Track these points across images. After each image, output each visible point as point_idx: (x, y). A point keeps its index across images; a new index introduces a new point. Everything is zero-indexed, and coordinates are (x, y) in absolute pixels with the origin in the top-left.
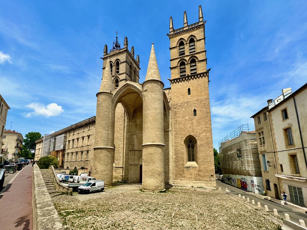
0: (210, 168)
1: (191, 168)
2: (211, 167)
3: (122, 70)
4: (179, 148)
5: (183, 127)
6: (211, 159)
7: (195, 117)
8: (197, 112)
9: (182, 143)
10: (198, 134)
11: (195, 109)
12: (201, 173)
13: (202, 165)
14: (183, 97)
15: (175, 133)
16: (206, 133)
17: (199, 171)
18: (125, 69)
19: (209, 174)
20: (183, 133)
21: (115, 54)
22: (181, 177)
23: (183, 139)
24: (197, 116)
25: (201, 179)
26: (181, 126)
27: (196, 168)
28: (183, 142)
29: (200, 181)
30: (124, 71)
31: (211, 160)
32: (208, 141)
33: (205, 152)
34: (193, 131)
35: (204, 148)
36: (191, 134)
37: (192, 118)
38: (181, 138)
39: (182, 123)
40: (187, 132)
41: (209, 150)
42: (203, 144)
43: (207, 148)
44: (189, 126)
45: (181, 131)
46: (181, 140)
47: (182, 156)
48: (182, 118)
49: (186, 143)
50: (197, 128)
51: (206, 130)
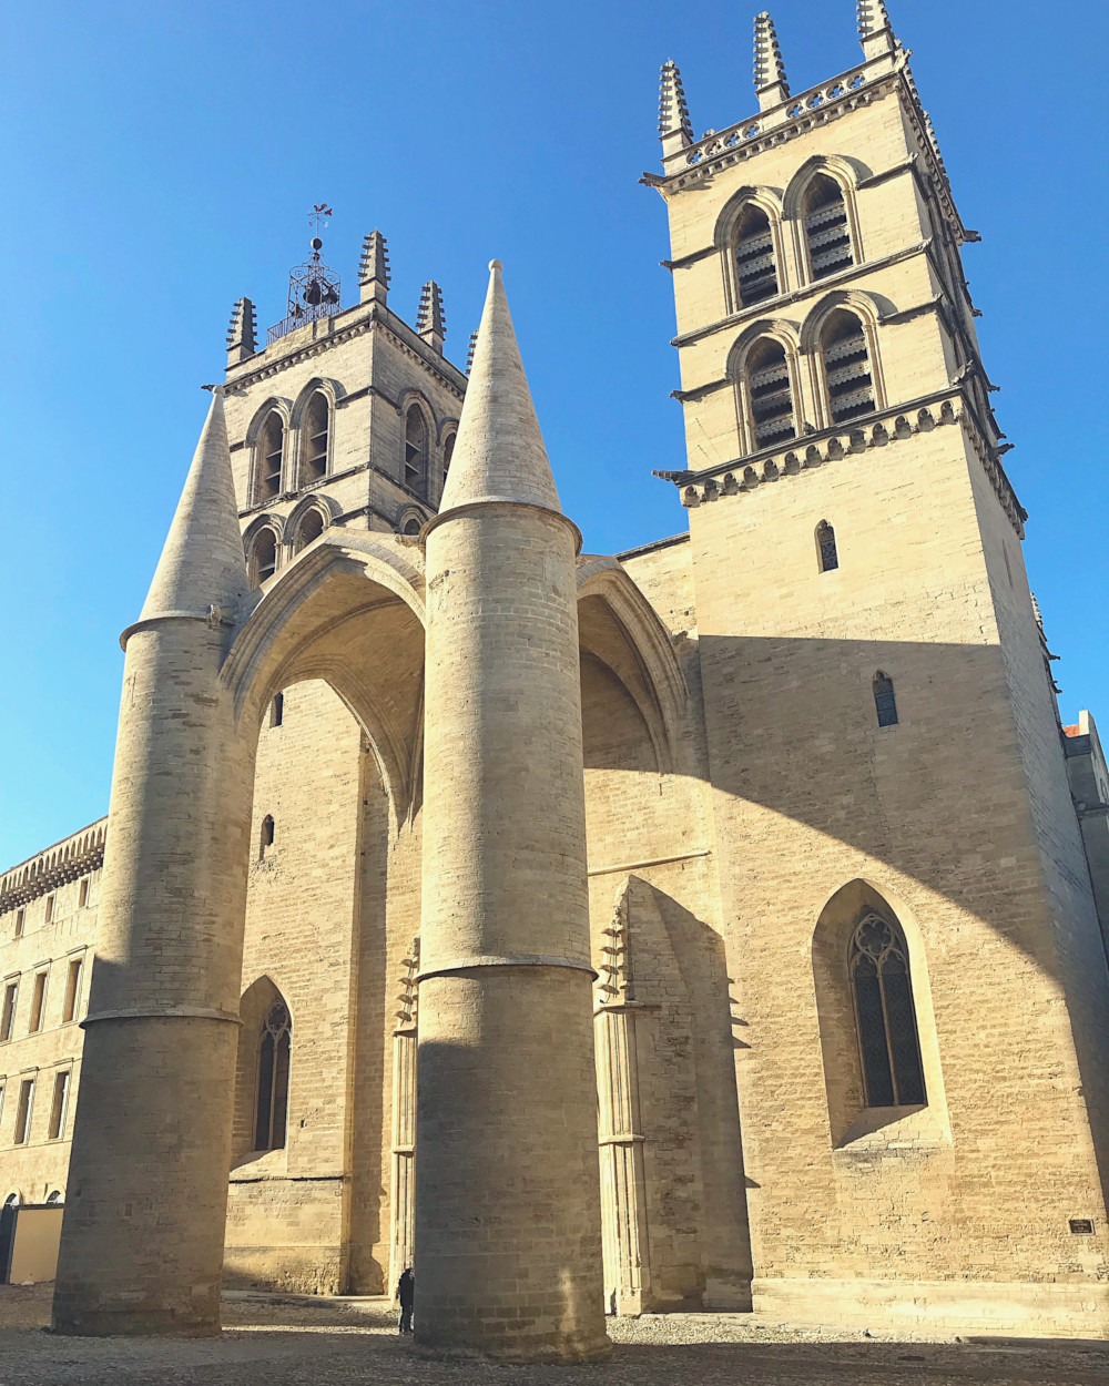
0: (1050, 1160)
1: (894, 1161)
2: (1064, 1149)
3: (347, 446)
4: (775, 991)
6: (1053, 1075)
7: (889, 735)
8: (901, 695)
9: (802, 950)
11: (880, 674)
12: (981, 1206)
13: (984, 1133)
14: (784, 591)
16: (986, 858)
17: (963, 1185)
18: (364, 439)
19: (1048, 1212)
20: (798, 867)
21: (298, 354)
22: (814, 1248)
23: (804, 914)
24: (904, 726)
25: (987, 1260)
27: (935, 1161)
28: (810, 942)
29: (975, 1285)
30: (360, 453)
31: (1059, 1083)
32: (1012, 916)
33: (999, 1015)
34: (882, 848)
35: (982, 980)
36: (864, 869)
37: (864, 742)
38: (791, 913)
39: (789, 790)
40: (832, 857)
41: (1026, 997)
42: (974, 951)
43: (1013, 976)
44: (843, 808)
45: (784, 852)
46: (791, 928)
47: (810, 1057)
48: (788, 747)
49: (831, 945)
50: (907, 820)
51: (984, 832)
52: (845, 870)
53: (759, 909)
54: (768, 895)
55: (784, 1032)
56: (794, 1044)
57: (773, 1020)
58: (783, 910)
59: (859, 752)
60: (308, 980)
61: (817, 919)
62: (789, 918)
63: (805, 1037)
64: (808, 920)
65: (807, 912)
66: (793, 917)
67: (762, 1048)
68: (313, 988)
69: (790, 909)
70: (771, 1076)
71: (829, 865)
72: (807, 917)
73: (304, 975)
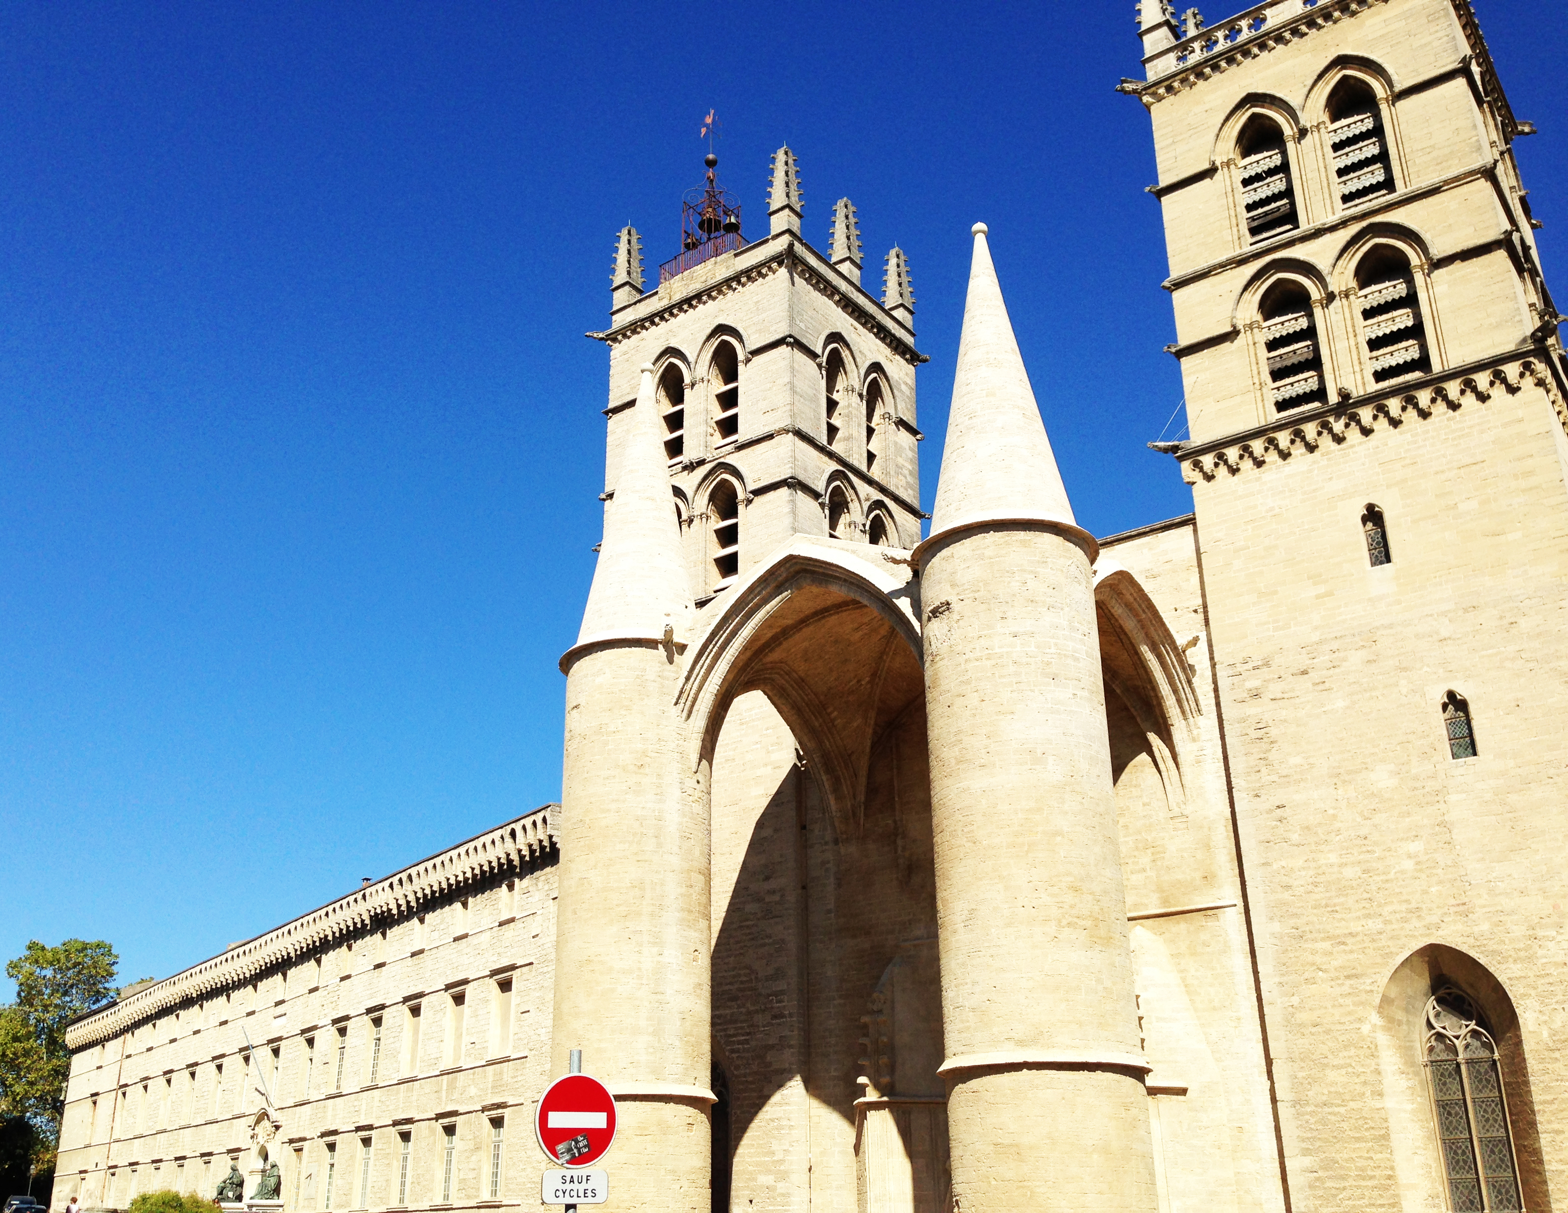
4: (1332, 1075)
5: (1350, 872)
7: (1465, 769)
8: (1480, 721)
9: (1366, 1029)
10: (1519, 931)
11: (1452, 694)
14: (1322, 589)
15: (1276, 927)
20: (1355, 927)
23: (1365, 984)
24: (1486, 758)
26: (1333, 858)
28: (1375, 1018)
34: (1462, 908)
36: (1440, 933)
37: (1433, 777)
38: (1348, 982)
39: (1338, 832)
40: (1398, 916)
44: (1409, 857)
45: (1337, 908)
46: (1348, 1001)
47: (1379, 1156)
48: (1335, 780)
49: (1400, 1023)
50: (1494, 875)
52: (1416, 933)
53: (1306, 975)
54: (1318, 959)
55: (1345, 1125)
56: (1358, 1139)
57: (1330, 1110)
58: (1338, 978)
59: (1427, 789)
60: (748, 1034)
61: (1381, 990)
62: (1346, 989)
63: (1372, 1132)
64: (1372, 991)
65: (1369, 981)
66: (1351, 986)
67: (1318, 1144)
68: (753, 1043)
69: (1348, 977)
70: (1330, 1178)
71: (1394, 926)
72: (1368, 988)
73: (742, 1028)
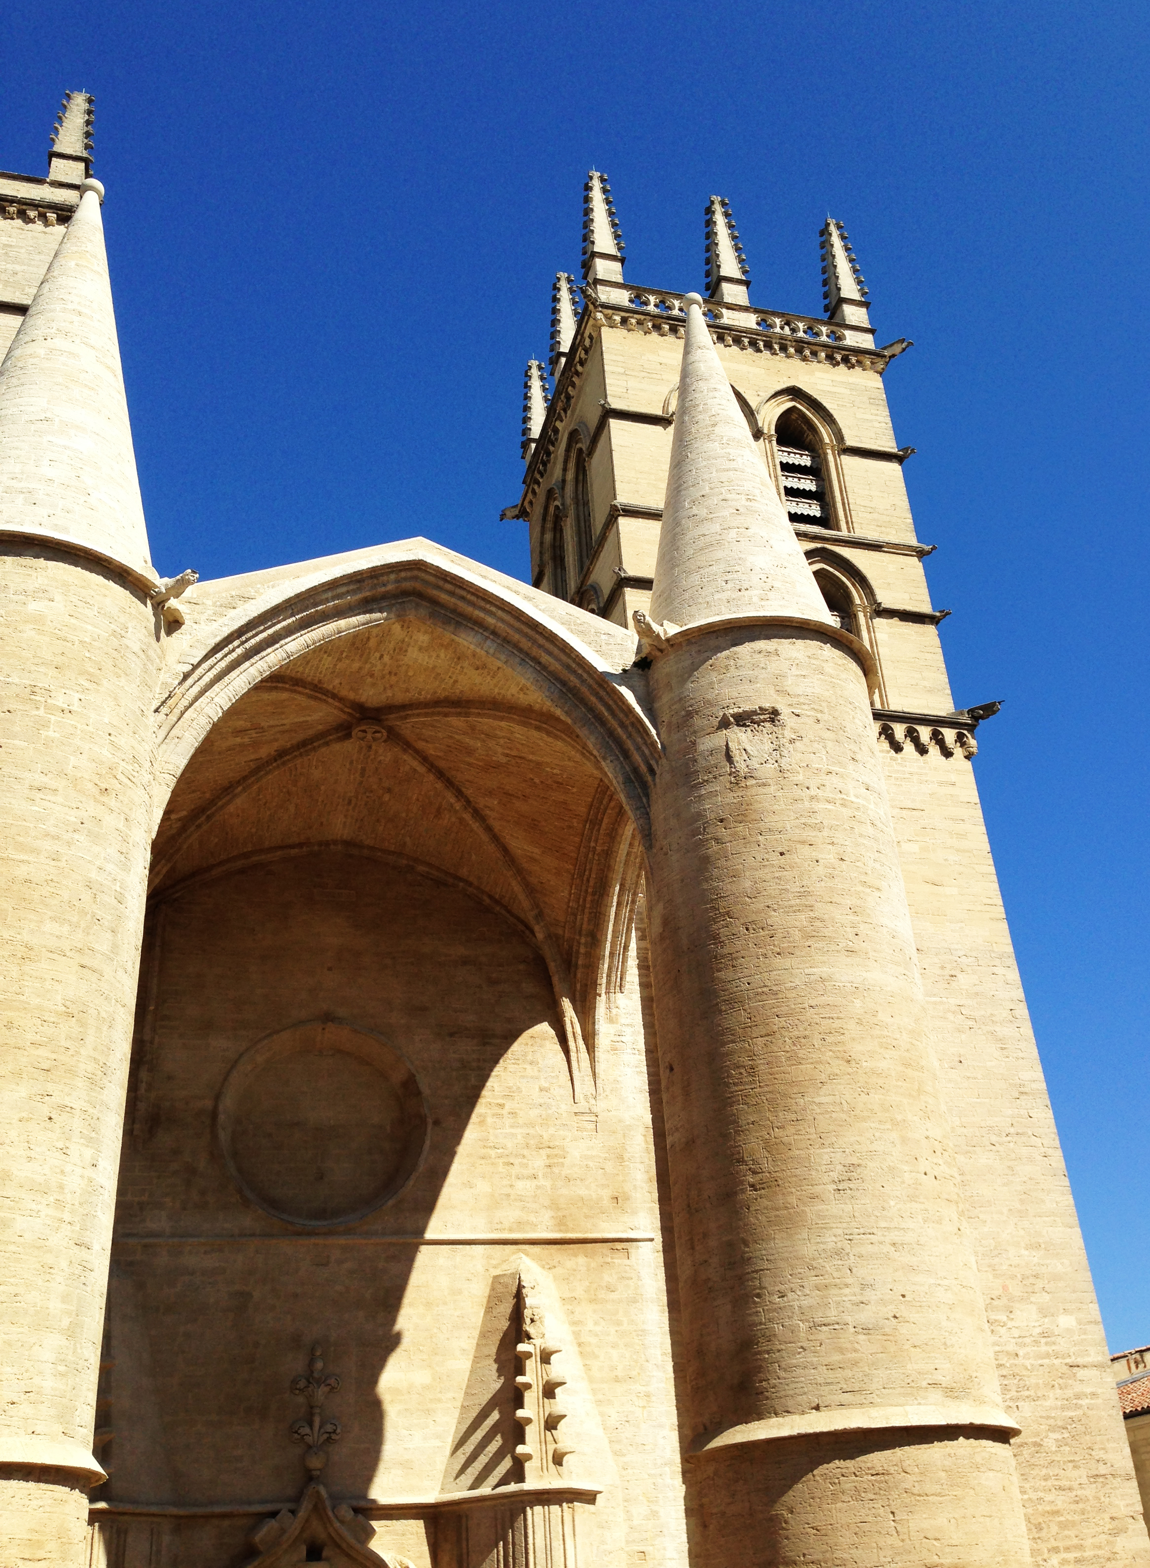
32: (1078, 1397)
33: (1072, 1533)
35: (1049, 1483)
41: (1101, 1510)
42: (1038, 1440)
43: (1084, 1480)
51: (1036, 1276)
